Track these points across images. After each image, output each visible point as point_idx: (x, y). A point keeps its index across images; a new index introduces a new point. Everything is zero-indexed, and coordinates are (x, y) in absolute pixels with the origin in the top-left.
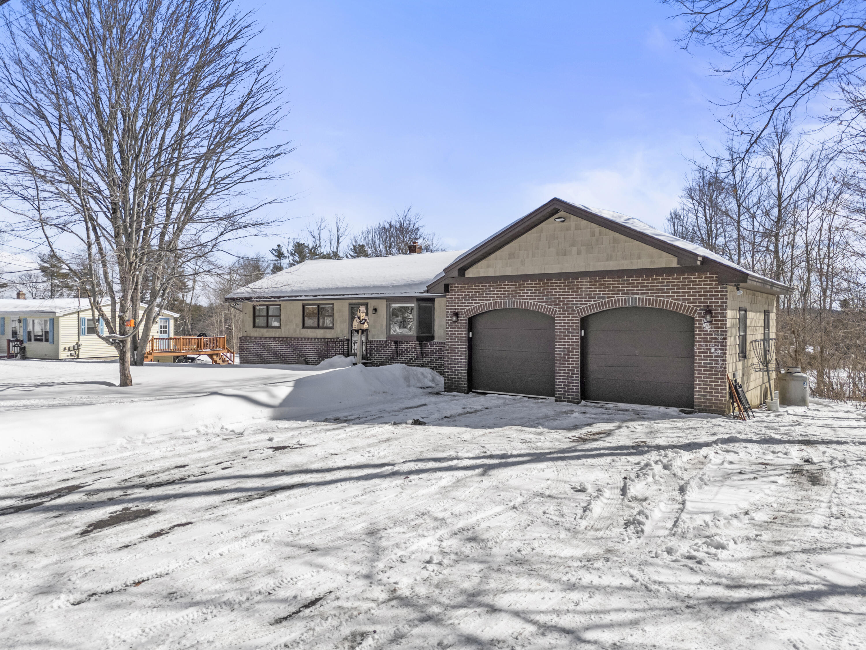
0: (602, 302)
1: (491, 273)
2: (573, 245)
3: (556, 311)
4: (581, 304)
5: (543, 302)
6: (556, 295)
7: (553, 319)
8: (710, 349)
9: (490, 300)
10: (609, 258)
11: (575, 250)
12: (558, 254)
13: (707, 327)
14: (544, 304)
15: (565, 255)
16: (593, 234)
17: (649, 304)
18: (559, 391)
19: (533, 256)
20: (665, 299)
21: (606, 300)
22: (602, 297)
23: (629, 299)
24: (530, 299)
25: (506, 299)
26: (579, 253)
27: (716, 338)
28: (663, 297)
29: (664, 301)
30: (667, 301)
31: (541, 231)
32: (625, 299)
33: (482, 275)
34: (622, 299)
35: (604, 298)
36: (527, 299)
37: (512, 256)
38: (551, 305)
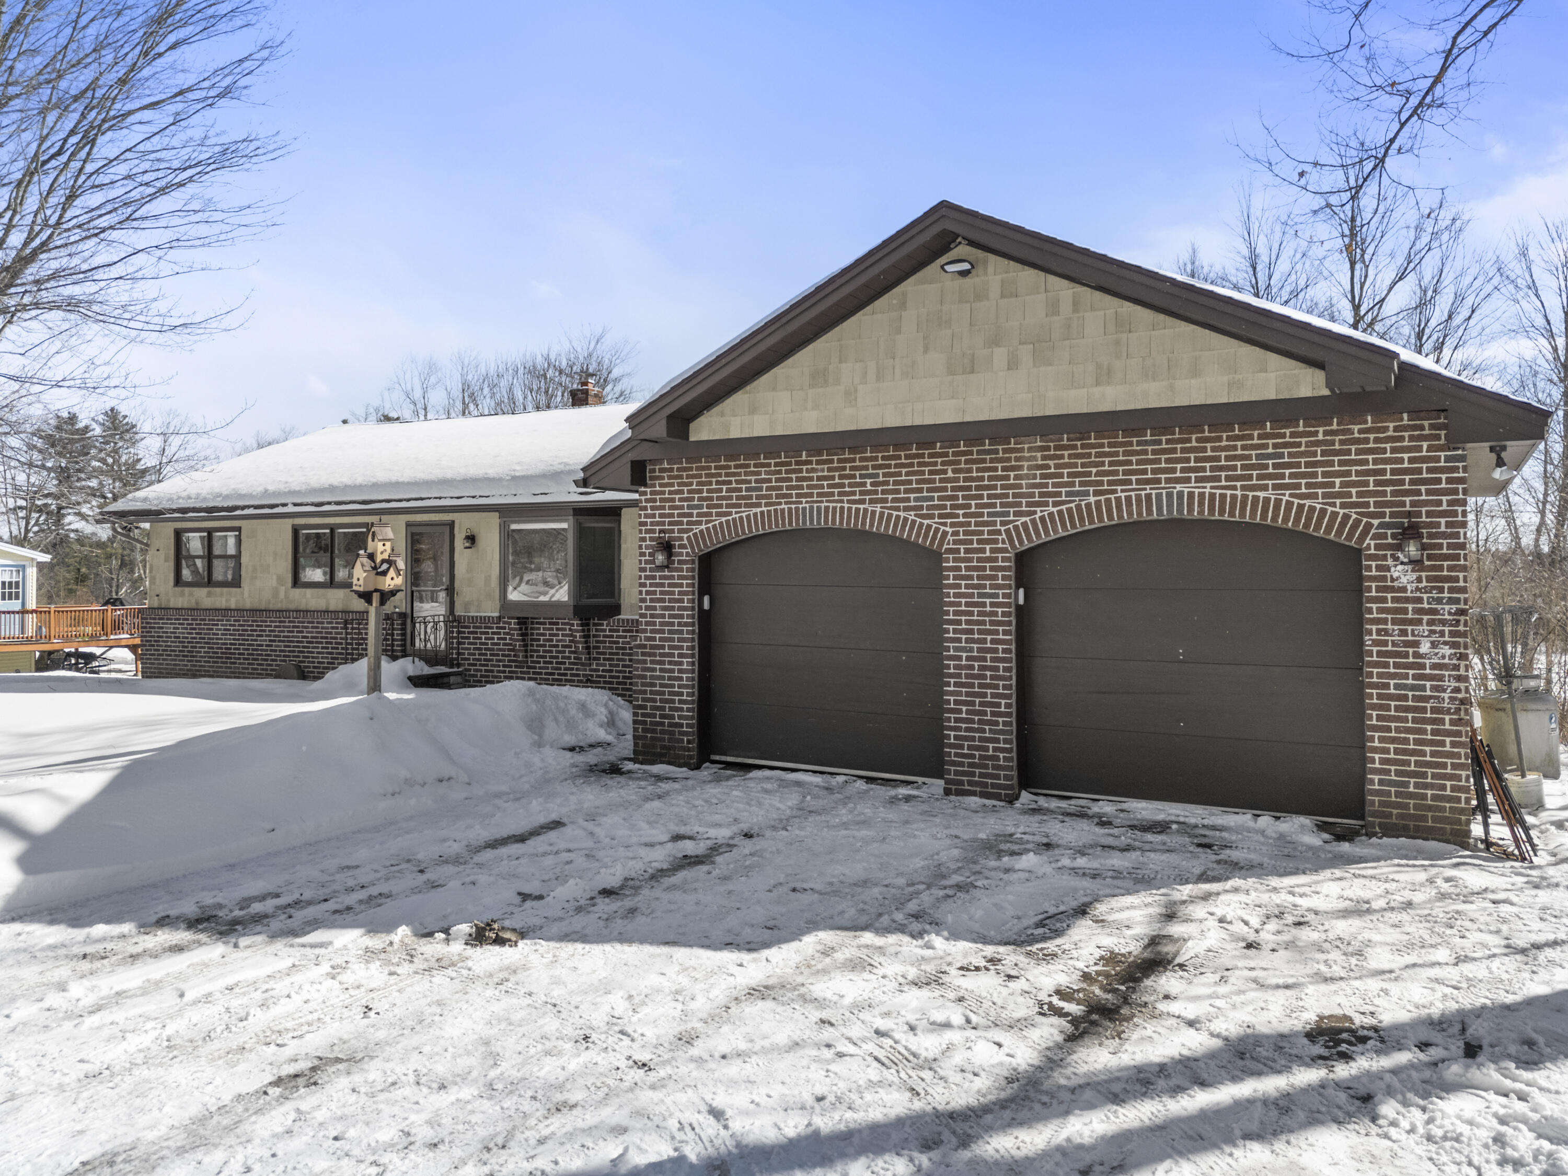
0: (1079, 507)
1: (760, 427)
2: (995, 341)
3: (945, 534)
4: (1017, 514)
5: (906, 509)
6: (945, 489)
7: (934, 557)
8: (1416, 644)
9: (758, 505)
10: (1104, 376)
11: (1000, 355)
12: (951, 372)
13: (1403, 575)
14: (911, 516)
15: (972, 371)
16: (1053, 308)
17: (1222, 512)
18: (954, 763)
19: (880, 377)
20: (1270, 494)
21: (1092, 499)
22: (1078, 494)
23: (1159, 496)
24: (872, 501)
25: (804, 504)
26: (1013, 364)
27: (1434, 612)
28: (1265, 488)
29: (1267, 500)
30: (1278, 502)
31: (903, 305)
32: (1149, 497)
33: (735, 434)
34: (1138, 497)
35: (1087, 494)
36: (862, 502)
37: (820, 377)
38: (931, 517)
